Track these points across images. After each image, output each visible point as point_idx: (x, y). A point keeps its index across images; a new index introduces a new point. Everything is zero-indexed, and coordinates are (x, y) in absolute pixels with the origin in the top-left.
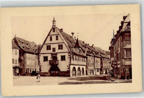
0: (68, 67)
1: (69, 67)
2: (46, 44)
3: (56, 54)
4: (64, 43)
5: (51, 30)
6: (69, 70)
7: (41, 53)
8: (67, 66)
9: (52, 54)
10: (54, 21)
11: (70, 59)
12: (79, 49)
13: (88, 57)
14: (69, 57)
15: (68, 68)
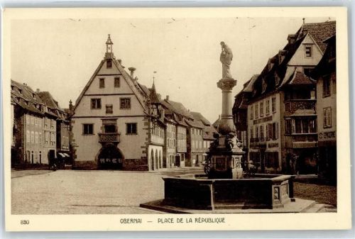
0: (144, 149)
1: (147, 149)
2: (90, 95)
3: (115, 119)
4: (134, 94)
5: (102, 63)
6: (145, 155)
7: (75, 115)
8: (142, 147)
9: (104, 119)
10: (109, 43)
11: (147, 131)
12: (157, 108)
13: (167, 125)
14: (147, 127)
15: (143, 152)
